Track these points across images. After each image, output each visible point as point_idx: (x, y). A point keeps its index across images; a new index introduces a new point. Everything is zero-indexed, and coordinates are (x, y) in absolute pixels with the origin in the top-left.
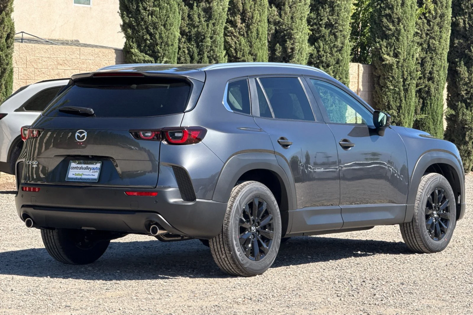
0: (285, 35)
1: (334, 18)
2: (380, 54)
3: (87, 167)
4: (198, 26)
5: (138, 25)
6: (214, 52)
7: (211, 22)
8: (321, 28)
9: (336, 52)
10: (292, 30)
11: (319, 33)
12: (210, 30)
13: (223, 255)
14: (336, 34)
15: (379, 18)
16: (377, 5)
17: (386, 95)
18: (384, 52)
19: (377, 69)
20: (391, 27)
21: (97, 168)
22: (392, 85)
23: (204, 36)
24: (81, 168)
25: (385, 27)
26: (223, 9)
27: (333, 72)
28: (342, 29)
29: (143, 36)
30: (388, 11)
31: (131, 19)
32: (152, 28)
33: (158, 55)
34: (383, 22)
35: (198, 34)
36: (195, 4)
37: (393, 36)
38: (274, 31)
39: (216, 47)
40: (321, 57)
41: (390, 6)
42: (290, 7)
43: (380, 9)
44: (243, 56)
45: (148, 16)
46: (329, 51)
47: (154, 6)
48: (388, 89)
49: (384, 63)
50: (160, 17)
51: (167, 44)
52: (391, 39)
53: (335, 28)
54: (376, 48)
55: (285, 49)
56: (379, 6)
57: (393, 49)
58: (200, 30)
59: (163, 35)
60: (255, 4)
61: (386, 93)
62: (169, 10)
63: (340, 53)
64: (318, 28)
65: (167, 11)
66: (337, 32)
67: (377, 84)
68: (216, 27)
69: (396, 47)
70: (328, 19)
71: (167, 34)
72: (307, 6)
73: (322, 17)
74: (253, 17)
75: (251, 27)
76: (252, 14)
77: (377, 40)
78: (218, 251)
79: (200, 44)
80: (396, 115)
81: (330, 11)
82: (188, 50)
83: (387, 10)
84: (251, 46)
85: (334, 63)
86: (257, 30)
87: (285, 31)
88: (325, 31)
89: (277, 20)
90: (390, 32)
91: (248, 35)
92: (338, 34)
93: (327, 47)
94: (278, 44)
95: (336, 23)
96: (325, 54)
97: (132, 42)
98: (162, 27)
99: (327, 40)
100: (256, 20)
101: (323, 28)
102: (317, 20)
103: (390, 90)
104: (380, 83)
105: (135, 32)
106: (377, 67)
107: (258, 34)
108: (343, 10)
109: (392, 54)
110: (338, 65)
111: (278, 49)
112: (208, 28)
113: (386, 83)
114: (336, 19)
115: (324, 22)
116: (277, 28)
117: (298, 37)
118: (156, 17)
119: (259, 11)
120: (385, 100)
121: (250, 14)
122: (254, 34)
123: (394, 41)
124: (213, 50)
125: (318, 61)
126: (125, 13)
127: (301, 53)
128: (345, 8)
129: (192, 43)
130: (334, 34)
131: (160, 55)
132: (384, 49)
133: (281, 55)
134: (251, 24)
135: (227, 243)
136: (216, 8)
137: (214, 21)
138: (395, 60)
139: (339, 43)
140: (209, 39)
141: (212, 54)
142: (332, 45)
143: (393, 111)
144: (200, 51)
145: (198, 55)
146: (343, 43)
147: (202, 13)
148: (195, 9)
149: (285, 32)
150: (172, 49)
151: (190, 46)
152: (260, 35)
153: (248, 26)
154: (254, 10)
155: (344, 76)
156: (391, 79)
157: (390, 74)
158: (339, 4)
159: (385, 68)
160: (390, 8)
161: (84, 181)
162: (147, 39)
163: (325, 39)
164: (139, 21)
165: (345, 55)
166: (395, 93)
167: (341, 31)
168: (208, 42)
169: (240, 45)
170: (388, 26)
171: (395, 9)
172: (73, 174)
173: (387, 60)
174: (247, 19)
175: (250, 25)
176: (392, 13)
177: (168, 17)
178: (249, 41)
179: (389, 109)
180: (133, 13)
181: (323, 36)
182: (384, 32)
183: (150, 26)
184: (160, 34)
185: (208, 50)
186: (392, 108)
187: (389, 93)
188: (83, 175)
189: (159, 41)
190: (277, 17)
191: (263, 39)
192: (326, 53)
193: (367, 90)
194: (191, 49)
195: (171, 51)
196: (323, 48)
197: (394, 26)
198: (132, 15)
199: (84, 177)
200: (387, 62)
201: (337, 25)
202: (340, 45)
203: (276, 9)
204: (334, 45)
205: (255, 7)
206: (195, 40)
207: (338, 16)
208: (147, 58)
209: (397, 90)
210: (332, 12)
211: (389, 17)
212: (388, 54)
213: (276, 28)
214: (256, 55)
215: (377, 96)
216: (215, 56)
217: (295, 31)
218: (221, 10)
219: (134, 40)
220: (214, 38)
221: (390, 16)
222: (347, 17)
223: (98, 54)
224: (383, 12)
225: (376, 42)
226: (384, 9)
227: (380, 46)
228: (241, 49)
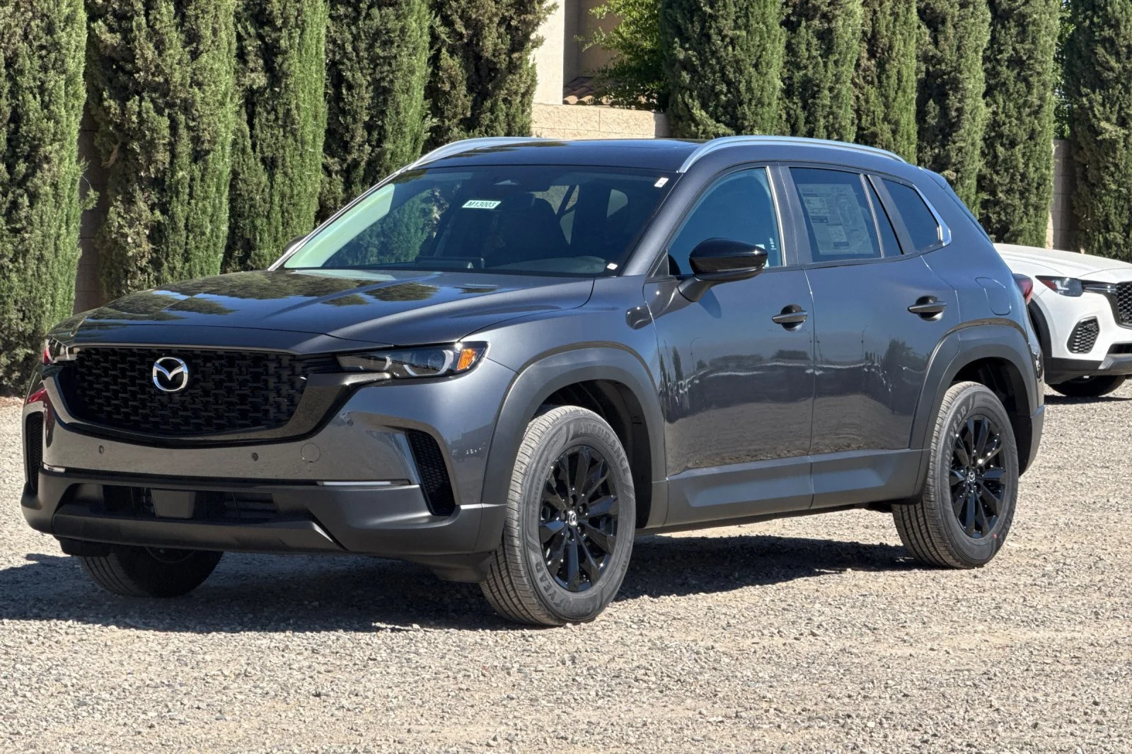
0: (944, 83)
1: (1027, 47)
2: (1089, 120)
4: (806, 67)
5: (702, 66)
6: (835, 118)
7: (833, 58)
8: (999, 68)
9: (1029, 115)
10: (960, 72)
11: (995, 78)
12: (829, 74)
14: (1031, 79)
15: (1087, 45)
16: (1084, 20)
17: (1101, 201)
18: (1098, 116)
19: (1082, 148)
20: (1113, 63)
22: (1115, 182)
23: (818, 86)
25: (1101, 65)
26: (854, 34)
27: (1024, 155)
28: (1040, 70)
29: (713, 87)
30: (1108, 32)
31: (690, 52)
32: (732, 70)
33: (742, 123)
34: (1096, 53)
35: (807, 82)
36: (804, 24)
37: (1117, 83)
38: (924, 75)
39: (840, 108)
40: (999, 126)
41: (1113, 22)
42: (955, 27)
43: (1089, 27)
44: (874, 124)
45: (726, 47)
46: (1015, 114)
47: (737, 27)
48: (1106, 190)
49: (1100, 138)
50: (748, 50)
51: (760, 103)
52: (1113, 88)
53: (1031, 69)
54: (1081, 107)
55: (944, 110)
56: (1088, 22)
57: (1117, 107)
58: (810, 73)
59: (754, 85)
60: (895, 20)
61: (1101, 198)
62: (766, 35)
63: (1036, 118)
64: (994, 68)
65: (762, 38)
66: (1031, 76)
67: (1082, 179)
68: (841, 69)
69: (1124, 106)
70: (1014, 49)
71: (761, 82)
72: (986, 24)
73: (1003, 45)
74: (891, 48)
75: (887, 66)
76: (890, 42)
77: (1084, 90)
79: (810, 101)
80: (1122, 242)
81: (1018, 34)
82: (788, 114)
83: (1106, 29)
84: (887, 106)
85: (1025, 137)
86: (899, 72)
87: (945, 74)
88: (1007, 73)
89: (931, 54)
90: (1111, 75)
91: (880, 82)
92: (1034, 80)
93: (1011, 105)
94: (931, 102)
95: (1029, 58)
96: (1007, 121)
97: (691, 96)
98: (752, 70)
99: (1011, 91)
100: (897, 54)
101: (1004, 68)
102: (992, 53)
103: (1109, 192)
104: (1090, 178)
105: (696, 78)
106: (1083, 145)
107: (900, 80)
108: (1043, 32)
109: (1114, 118)
110: (1033, 143)
111: (932, 110)
112: (826, 71)
113: (1102, 178)
114: (1029, 50)
115: (1005, 56)
116: (931, 68)
117: (970, 86)
118: (742, 49)
119: (902, 34)
120: (1100, 212)
121: (885, 41)
122: (893, 80)
123: (1120, 93)
124: (832, 113)
125: (993, 134)
126: (676, 39)
127: (974, 119)
128: (1046, 28)
129: (795, 100)
130: (1026, 80)
131: (746, 123)
132: (1098, 109)
133: (939, 122)
134: (888, 61)
136: (841, 30)
137: (837, 56)
138: (1122, 132)
139: (1034, 99)
140: (826, 92)
141: (831, 121)
142: (1021, 101)
143: (1117, 234)
144: (810, 114)
145: (806, 123)
146: (1042, 98)
147: (815, 41)
148: (802, 34)
149: (945, 77)
150: (768, 112)
151: (791, 105)
152: (904, 83)
153: (881, 65)
154: (894, 33)
155: (1043, 163)
156: (1112, 169)
157: (1111, 160)
158: (1035, 20)
159: (1100, 147)
160: (1111, 26)
162: (721, 92)
163: (1007, 90)
164: (706, 57)
165: (1046, 121)
166: (1119, 198)
167: (1039, 74)
168: (826, 98)
169: (867, 101)
170: (1108, 62)
171: (1122, 28)
173: (1107, 130)
174: (880, 51)
175: (885, 63)
176: (1117, 35)
177: (764, 49)
178: (882, 95)
179: (1108, 231)
180: (693, 40)
181: (1004, 84)
182: (1098, 75)
183: (728, 67)
184: (749, 82)
185: (825, 113)
186: (1113, 228)
187: (1107, 198)
189: (746, 97)
190: (931, 47)
191: (909, 91)
192: (1008, 116)
193: (1060, 191)
194: (792, 112)
195: (766, 116)
196: (1004, 107)
197: (1118, 61)
198: (691, 45)
200: (1107, 136)
201: (1032, 62)
202: (1037, 102)
203: (928, 31)
204: (1026, 102)
205: (894, 27)
206: (800, 93)
207: (1033, 43)
208: (722, 128)
209: (1124, 191)
210: (1023, 34)
211: (1110, 44)
212: (1108, 120)
213: (927, 69)
214: (897, 123)
215: (1081, 204)
216: (837, 126)
217: (966, 75)
218: (849, 35)
219: (695, 93)
220: (836, 91)
221: (1111, 41)
222: (1051, 46)
223: (627, 122)
224: (1097, 34)
225: (1081, 95)
226: (1099, 27)
227: (1090, 103)
228: (869, 110)
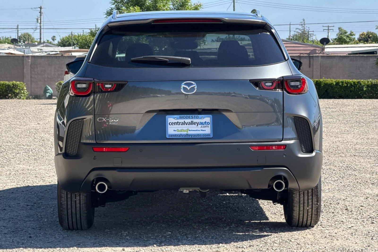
3: (192, 122)
13: (308, 206)
21: (206, 122)
24: (183, 124)
78: (304, 203)
135: (316, 194)
161: (193, 137)
172: (174, 131)
188: (189, 130)
199: (190, 133)
